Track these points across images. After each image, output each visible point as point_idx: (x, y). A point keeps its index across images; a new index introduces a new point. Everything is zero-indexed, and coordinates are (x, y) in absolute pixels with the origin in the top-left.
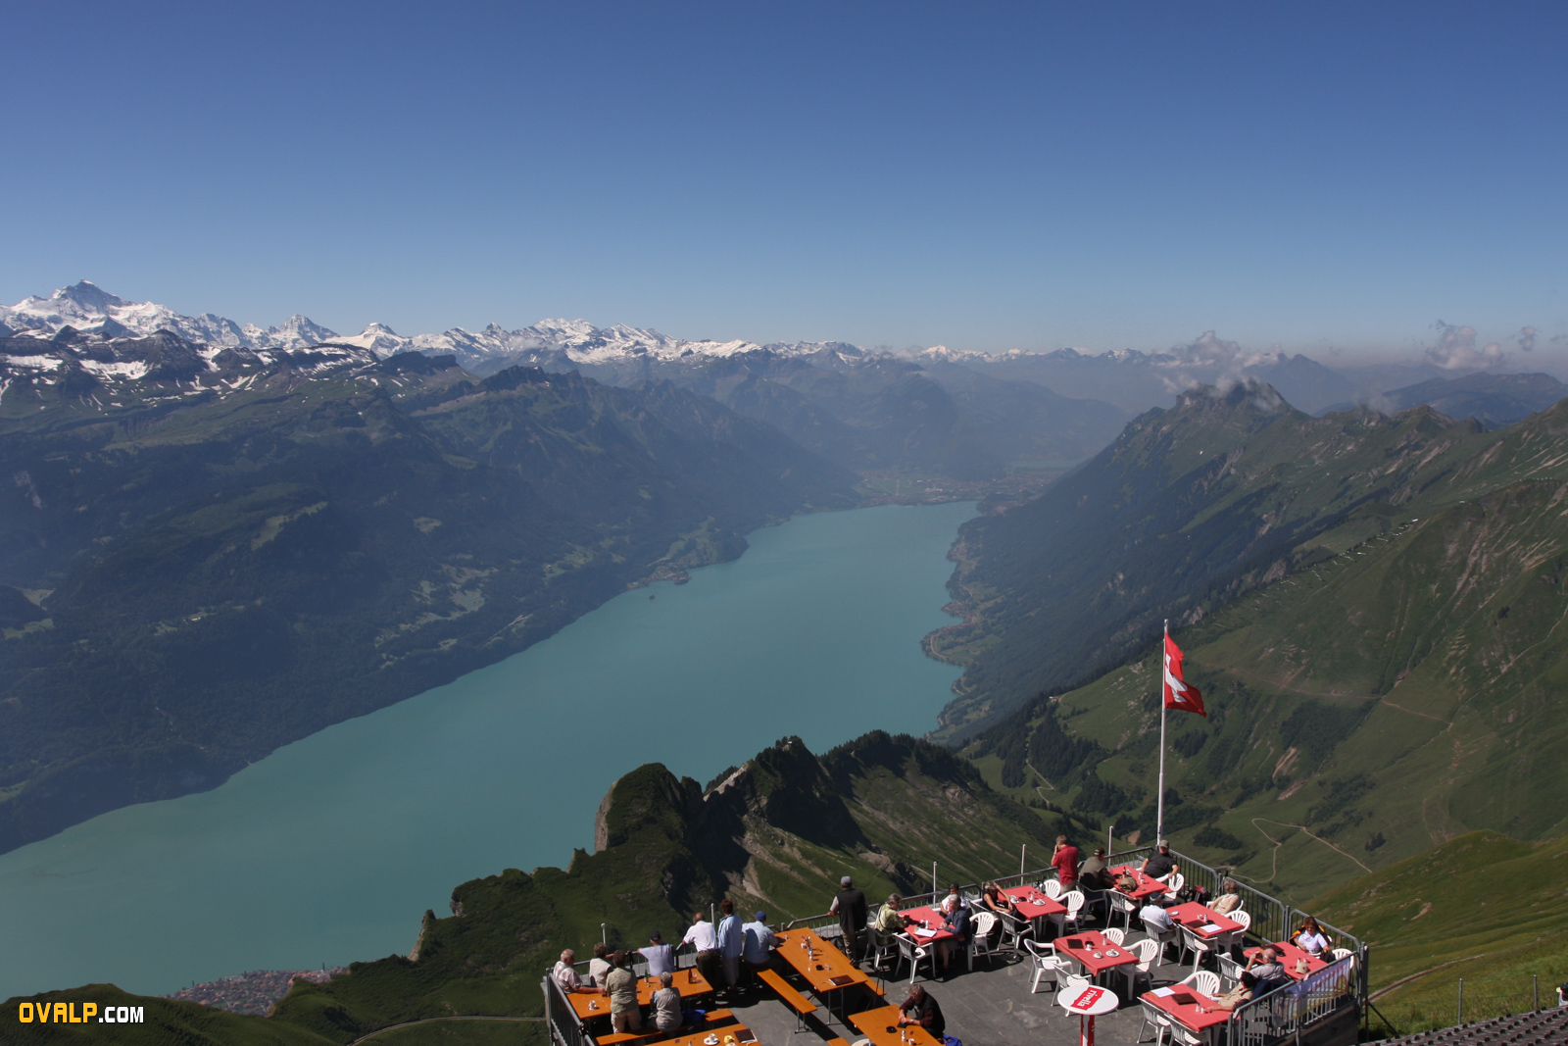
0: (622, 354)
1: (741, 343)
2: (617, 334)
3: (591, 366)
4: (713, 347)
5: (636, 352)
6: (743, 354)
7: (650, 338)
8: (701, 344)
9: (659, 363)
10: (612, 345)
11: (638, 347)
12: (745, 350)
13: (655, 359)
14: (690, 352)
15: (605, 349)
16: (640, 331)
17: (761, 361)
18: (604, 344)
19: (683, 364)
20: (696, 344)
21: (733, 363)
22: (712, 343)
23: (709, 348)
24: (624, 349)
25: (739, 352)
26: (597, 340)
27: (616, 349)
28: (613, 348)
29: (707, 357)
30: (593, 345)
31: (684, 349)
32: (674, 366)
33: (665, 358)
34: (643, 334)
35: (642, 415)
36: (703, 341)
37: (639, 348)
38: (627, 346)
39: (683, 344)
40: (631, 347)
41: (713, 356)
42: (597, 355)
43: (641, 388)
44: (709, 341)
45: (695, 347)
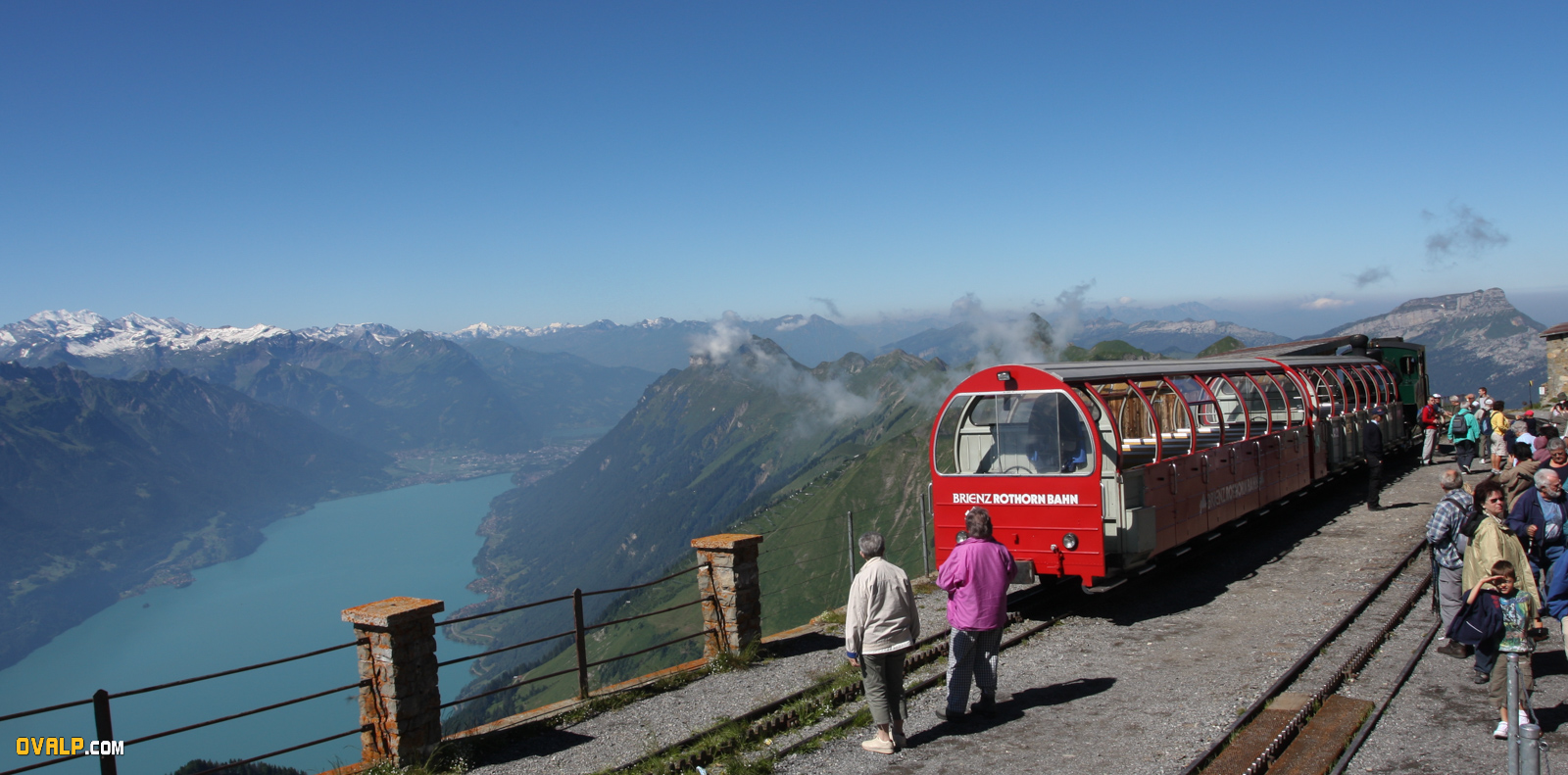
0: (132, 344)
1: (264, 328)
2: (129, 325)
3: (96, 359)
4: (234, 333)
5: (149, 342)
6: (267, 339)
7: (169, 327)
8: (220, 331)
9: (173, 352)
10: (120, 336)
11: (149, 337)
12: (269, 335)
13: (167, 348)
14: (207, 339)
15: (112, 340)
16: (156, 320)
17: (286, 346)
18: (111, 334)
19: (199, 352)
20: (215, 331)
21: (253, 349)
22: (232, 329)
23: (230, 335)
24: (134, 339)
25: (262, 338)
26: (103, 332)
27: (126, 340)
28: (121, 339)
29: (226, 343)
30: (98, 336)
31: (201, 336)
32: (190, 355)
33: (180, 347)
34: (161, 323)
35: (142, 408)
36: (223, 328)
37: (153, 338)
38: (137, 335)
39: (200, 332)
40: (142, 337)
41: (233, 343)
42: (103, 348)
43: (144, 379)
44: (229, 327)
45: (213, 334)
